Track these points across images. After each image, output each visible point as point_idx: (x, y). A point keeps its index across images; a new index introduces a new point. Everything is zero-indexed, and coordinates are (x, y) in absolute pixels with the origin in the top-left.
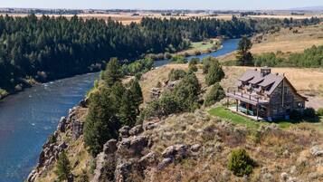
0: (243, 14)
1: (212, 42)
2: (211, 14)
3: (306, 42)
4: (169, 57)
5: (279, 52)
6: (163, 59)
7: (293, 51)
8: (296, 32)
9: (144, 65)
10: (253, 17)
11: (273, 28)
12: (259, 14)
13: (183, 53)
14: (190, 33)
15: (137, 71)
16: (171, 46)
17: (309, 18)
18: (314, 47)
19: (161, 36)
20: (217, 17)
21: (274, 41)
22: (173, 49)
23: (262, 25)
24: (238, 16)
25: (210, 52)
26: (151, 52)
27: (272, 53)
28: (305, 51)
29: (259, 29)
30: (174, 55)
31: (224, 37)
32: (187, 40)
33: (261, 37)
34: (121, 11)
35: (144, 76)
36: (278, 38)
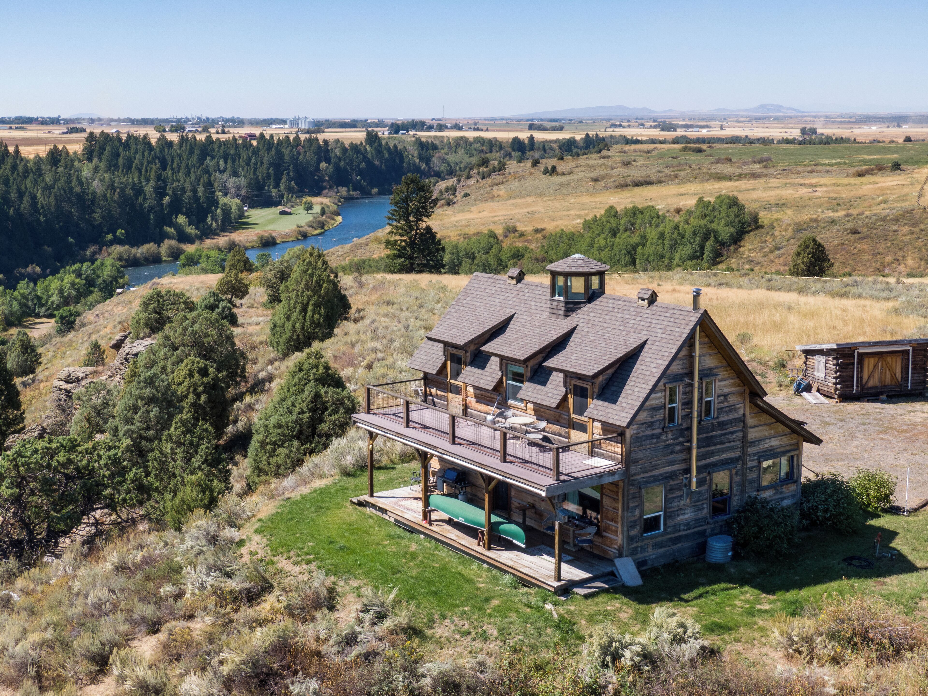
0: (396, 128)
1: (309, 207)
2: (304, 126)
3: (585, 199)
4: (175, 255)
5: (510, 230)
6: (156, 260)
7: (550, 226)
8: (553, 171)
9: (90, 283)
10: (424, 135)
11: (485, 162)
12: (441, 127)
13: (222, 241)
14: (243, 181)
15: (66, 301)
16: (181, 219)
17: (579, 137)
18: (612, 212)
19: (149, 189)
20: (321, 137)
21: (492, 198)
22: (191, 230)
23: (452, 158)
24: (384, 133)
25: (305, 236)
26: (117, 241)
27: (492, 235)
28: (588, 225)
29: (444, 168)
30: (190, 249)
31: (343, 191)
32: (234, 203)
33: (453, 190)
34: (30, 121)
35: (89, 316)
36: (501, 191)
